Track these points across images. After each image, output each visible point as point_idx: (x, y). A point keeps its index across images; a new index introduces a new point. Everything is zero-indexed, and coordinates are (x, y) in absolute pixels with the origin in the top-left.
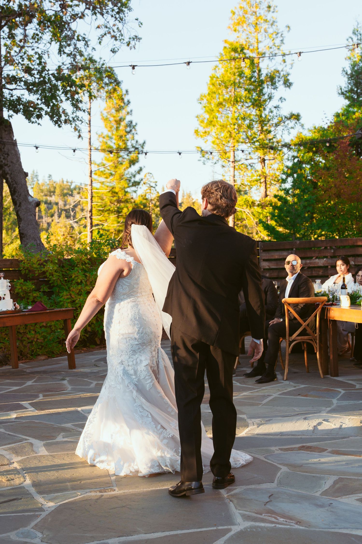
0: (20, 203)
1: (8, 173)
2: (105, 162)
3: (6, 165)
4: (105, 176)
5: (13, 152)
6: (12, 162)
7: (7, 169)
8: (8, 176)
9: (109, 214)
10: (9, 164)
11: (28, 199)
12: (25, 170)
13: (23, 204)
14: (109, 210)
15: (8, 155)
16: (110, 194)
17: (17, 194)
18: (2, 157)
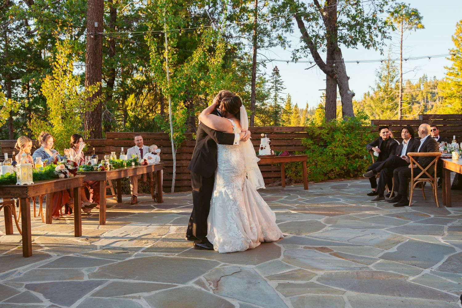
0: (343, 95)
1: (337, 78)
2: (454, 67)
3: (337, 73)
4: (453, 75)
5: (341, 66)
6: (340, 72)
7: (337, 76)
8: (338, 80)
9: (455, 99)
10: (338, 72)
11: (347, 92)
12: (348, 76)
13: (344, 95)
14: (456, 96)
15: (338, 67)
16: (456, 86)
17: (341, 90)
18: (335, 69)
